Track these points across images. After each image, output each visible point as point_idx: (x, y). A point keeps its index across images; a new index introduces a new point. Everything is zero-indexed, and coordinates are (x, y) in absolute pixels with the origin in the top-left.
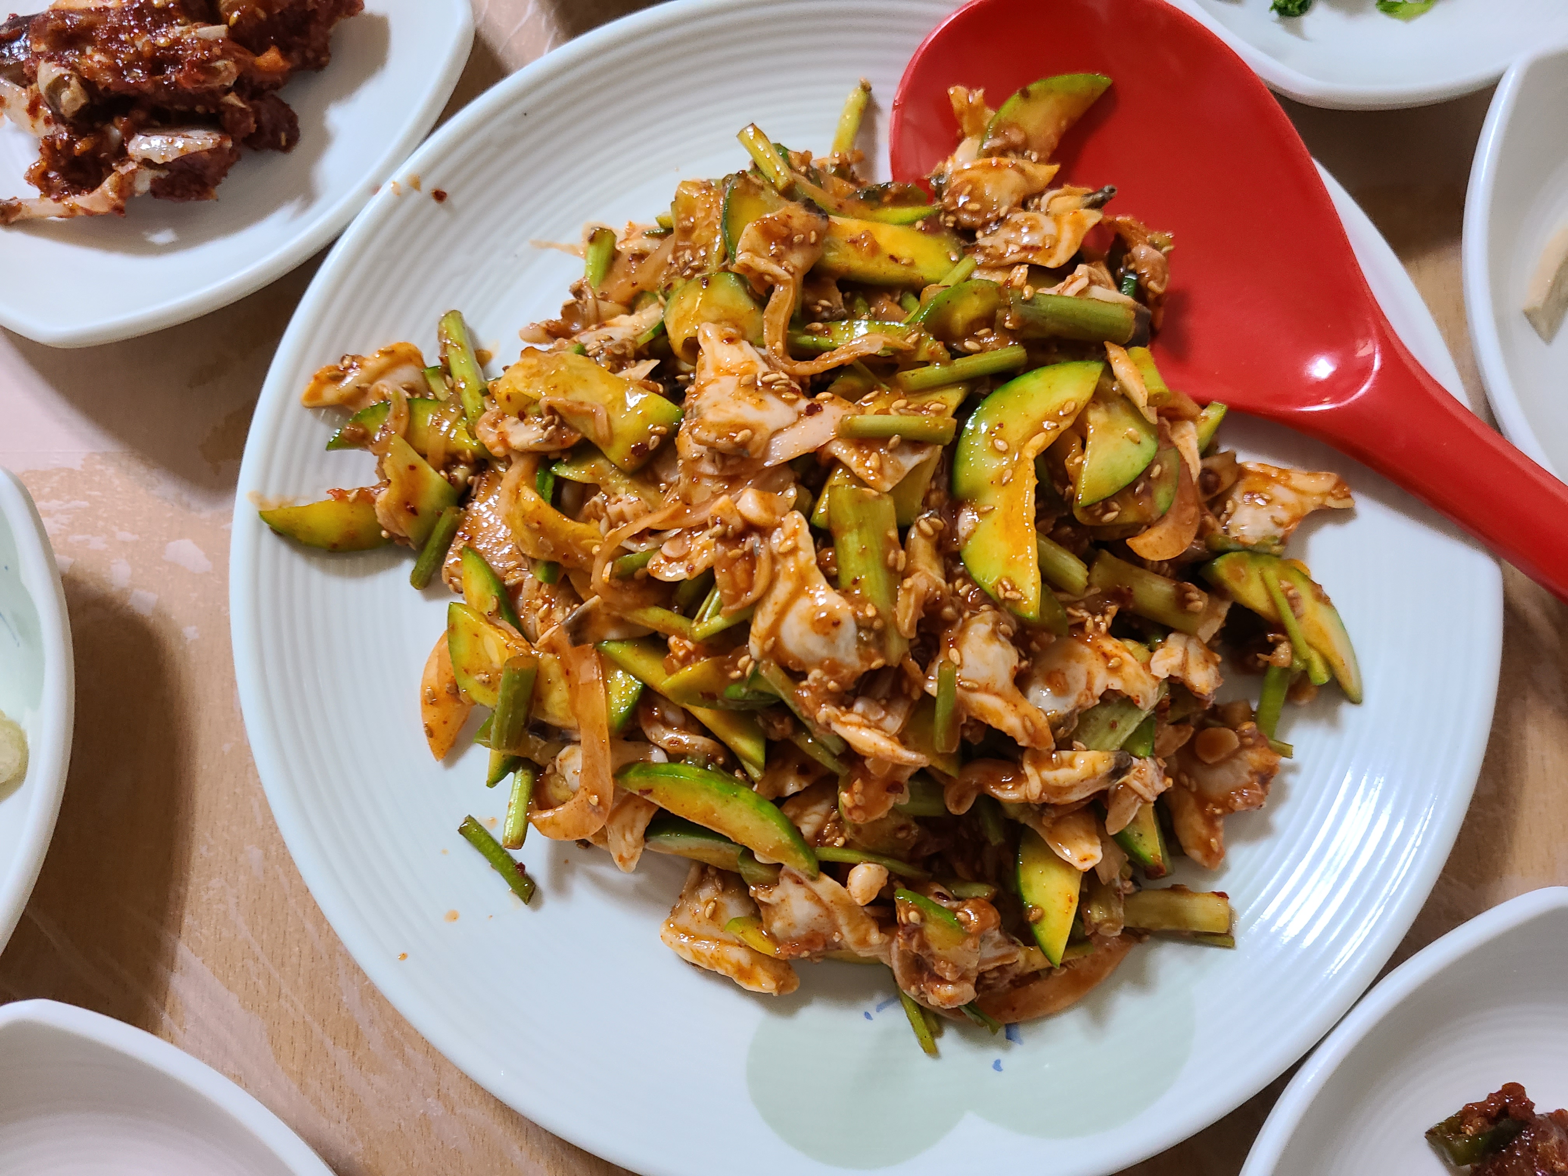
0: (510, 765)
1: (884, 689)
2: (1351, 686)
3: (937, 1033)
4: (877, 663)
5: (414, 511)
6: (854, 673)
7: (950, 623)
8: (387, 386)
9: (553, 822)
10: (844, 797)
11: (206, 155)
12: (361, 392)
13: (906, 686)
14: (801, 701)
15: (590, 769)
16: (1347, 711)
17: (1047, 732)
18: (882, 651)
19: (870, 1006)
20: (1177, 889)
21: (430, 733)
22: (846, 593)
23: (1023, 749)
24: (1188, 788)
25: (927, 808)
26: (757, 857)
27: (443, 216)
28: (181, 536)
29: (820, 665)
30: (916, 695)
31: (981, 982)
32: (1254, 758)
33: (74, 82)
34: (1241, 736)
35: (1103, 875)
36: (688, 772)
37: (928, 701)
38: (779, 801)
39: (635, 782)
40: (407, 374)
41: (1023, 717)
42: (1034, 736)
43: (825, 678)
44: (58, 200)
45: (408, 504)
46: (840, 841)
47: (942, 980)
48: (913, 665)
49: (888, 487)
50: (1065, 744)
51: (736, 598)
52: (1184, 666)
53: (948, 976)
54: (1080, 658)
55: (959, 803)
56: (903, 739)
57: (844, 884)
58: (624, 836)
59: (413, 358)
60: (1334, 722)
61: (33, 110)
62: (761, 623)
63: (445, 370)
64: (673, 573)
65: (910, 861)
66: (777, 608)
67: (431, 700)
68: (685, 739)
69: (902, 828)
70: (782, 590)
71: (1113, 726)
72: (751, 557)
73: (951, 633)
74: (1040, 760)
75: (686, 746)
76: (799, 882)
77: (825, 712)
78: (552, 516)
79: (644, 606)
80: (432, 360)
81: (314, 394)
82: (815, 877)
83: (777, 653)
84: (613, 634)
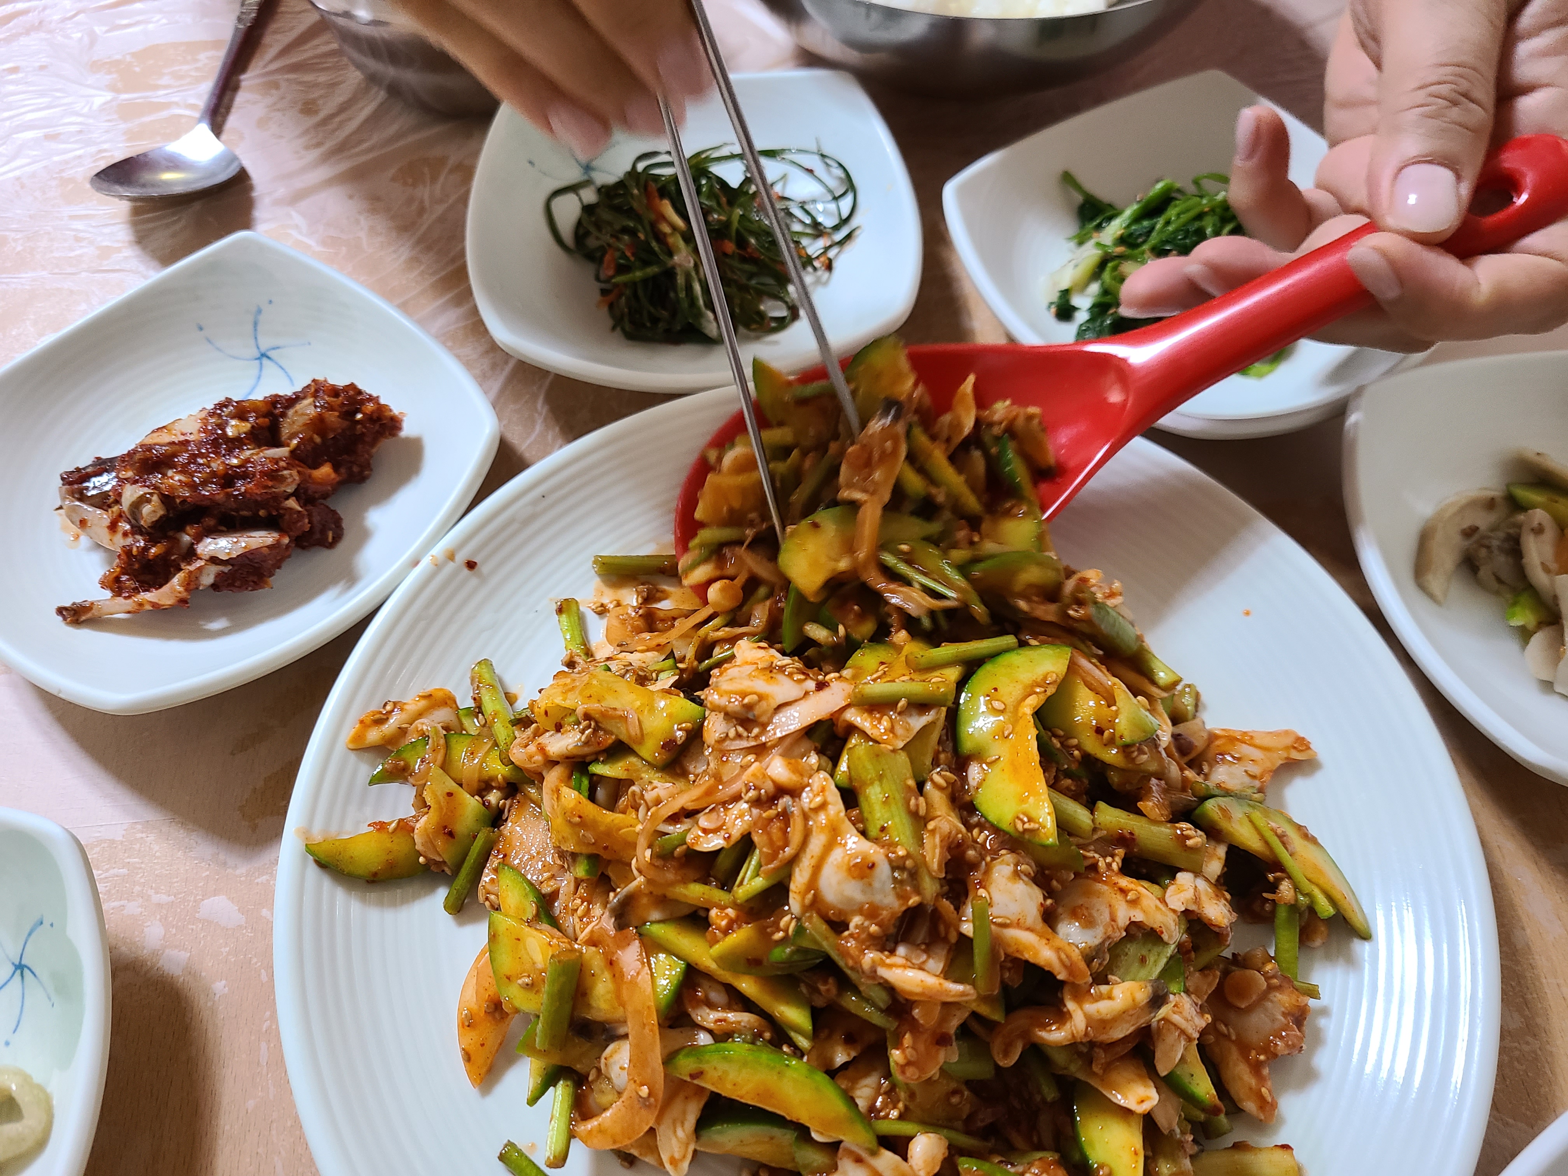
0: (550, 1080)
1: (921, 934)
2: (1357, 920)
4: (914, 900)
5: (451, 834)
6: (893, 914)
7: (974, 866)
8: (425, 724)
9: (601, 1130)
10: (896, 1055)
11: (266, 551)
12: (402, 732)
13: (942, 928)
14: (845, 953)
15: (638, 1061)
16: (1361, 949)
17: (1082, 965)
18: (918, 891)
20: (1239, 1147)
21: (468, 1057)
22: (876, 840)
23: (1062, 983)
24: (1227, 1037)
25: (978, 1070)
26: (814, 1135)
27: (474, 581)
28: (215, 893)
29: (860, 911)
30: (953, 938)
32: (1283, 1000)
33: (155, 498)
34: (1267, 978)
35: (1162, 1121)
36: (738, 1047)
37: (965, 942)
38: (832, 1073)
39: (685, 1065)
40: (442, 715)
41: (1058, 950)
42: (1070, 968)
43: (866, 923)
44: (129, 597)
45: (445, 827)
46: (894, 1114)
48: (947, 905)
49: (901, 744)
50: (1101, 978)
51: (773, 856)
52: (1197, 900)
54: (1099, 894)
55: (1006, 1054)
56: (947, 974)
57: (905, 1158)
58: (675, 1132)
59: (448, 701)
60: (1351, 961)
61: (113, 527)
62: (800, 878)
63: (478, 710)
64: (714, 843)
65: (968, 1133)
66: (813, 862)
67: (468, 1023)
68: (731, 1016)
69: (955, 1092)
70: (816, 844)
71: (1143, 960)
72: (785, 817)
73: (976, 876)
74: (1080, 995)
75: (732, 1023)
76: (859, 1160)
77: (870, 956)
78: (591, 810)
79: (685, 881)
80: (466, 702)
81: (358, 738)
82: (874, 1153)
83: (816, 904)
84: (655, 915)
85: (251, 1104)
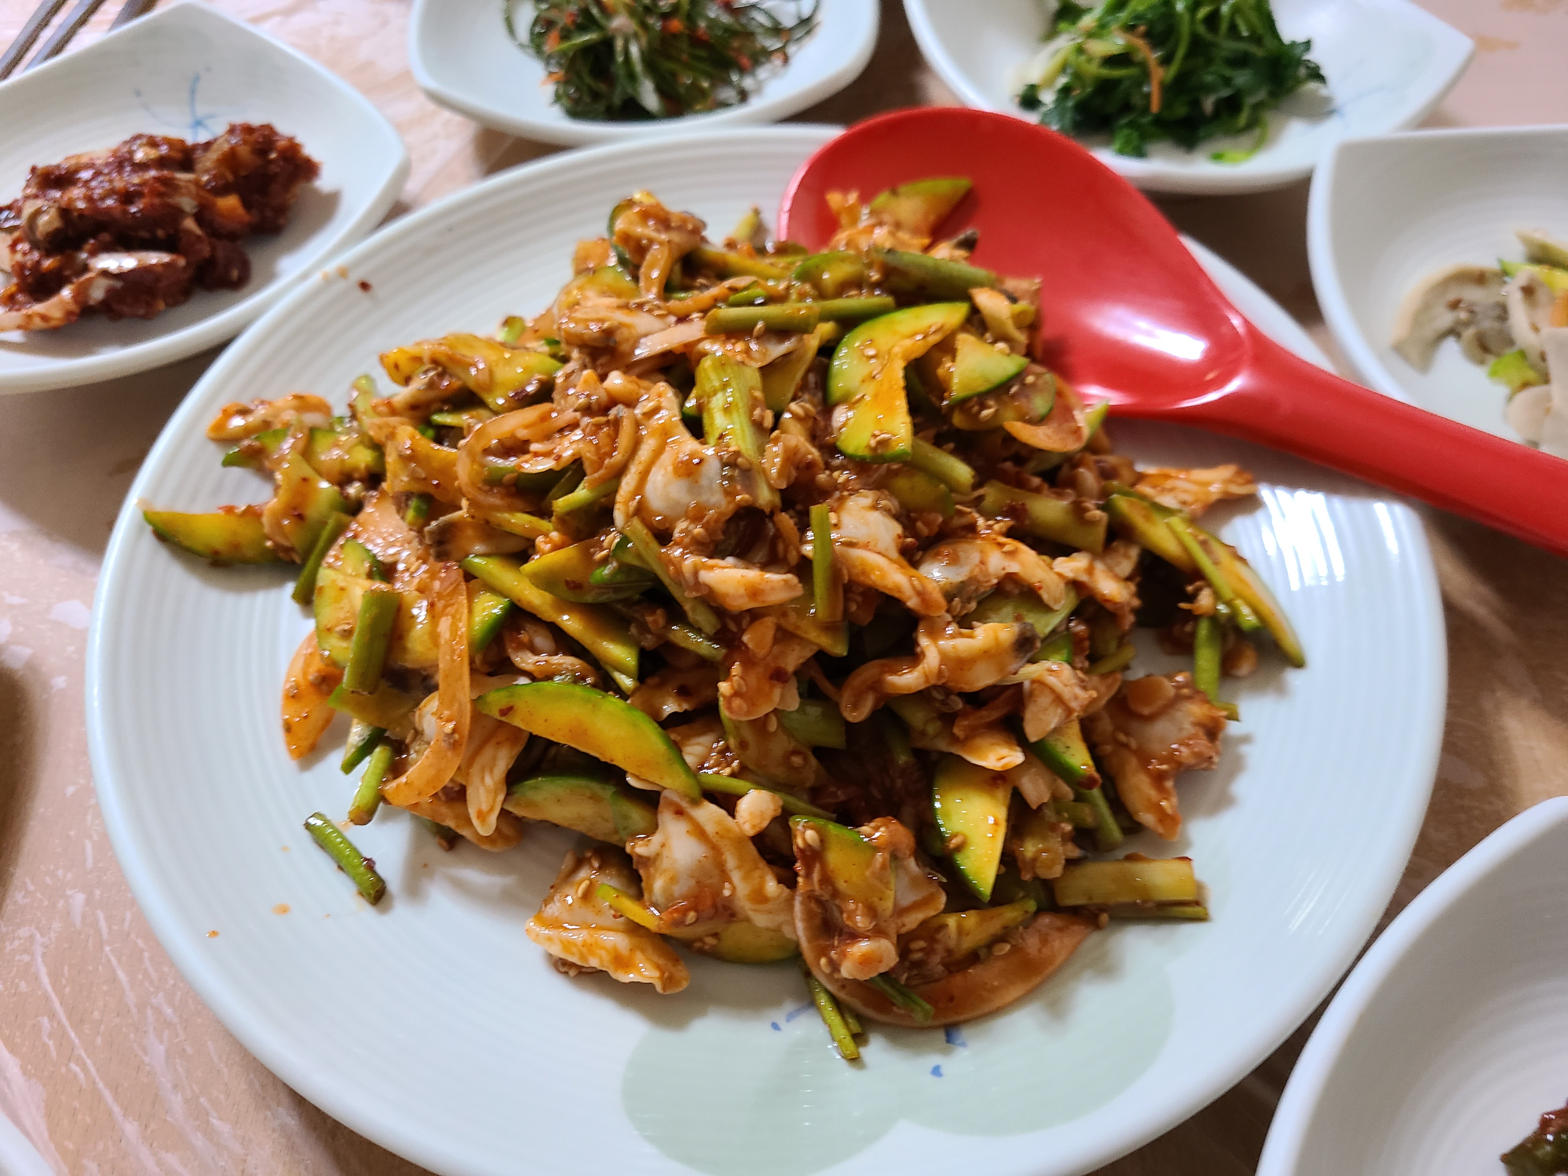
0: (367, 748)
1: (759, 556)
3: (859, 1038)
4: (744, 499)
5: (300, 517)
6: (721, 514)
7: (826, 493)
9: (408, 785)
10: (725, 689)
11: (160, 269)
12: (265, 424)
13: (781, 547)
14: (667, 562)
16: (1293, 678)
17: (941, 601)
19: (779, 1015)
20: (1130, 858)
21: (288, 728)
24: (1126, 746)
25: (823, 731)
26: (630, 779)
27: (366, 302)
28: (70, 598)
29: (687, 516)
31: (904, 943)
32: (1195, 710)
33: (52, 211)
34: (1177, 687)
38: (660, 720)
40: (313, 417)
42: (925, 601)
43: (692, 526)
44: (18, 310)
45: (295, 509)
46: (728, 770)
47: (854, 936)
48: (786, 520)
49: (756, 366)
51: (599, 464)
52: (1091, 577)
53: (861, 921)
54: (973, 546)
55: (855, 707)
57: (732, 813)
58: (483, 779)
59: (323, 408)
61: (13, 247)
62: (627, 488)
63: (352, 417)
64: (544, 465)
65: (813, 804)
66: (641, 468)
67: (294, 696)
68: (554, 659)
69: (795, 752)
70: (646, 449)
71: (1023, 613)
72: (616, 424)
74: (935, 631)
75: (553, 665)
76: (680, 812)
77: (690, 561)
78: (424, 445)
79: (512, 509)
81: (220, 426)
82: (695, 803)
83: (641, 511)
84: (479, 548)
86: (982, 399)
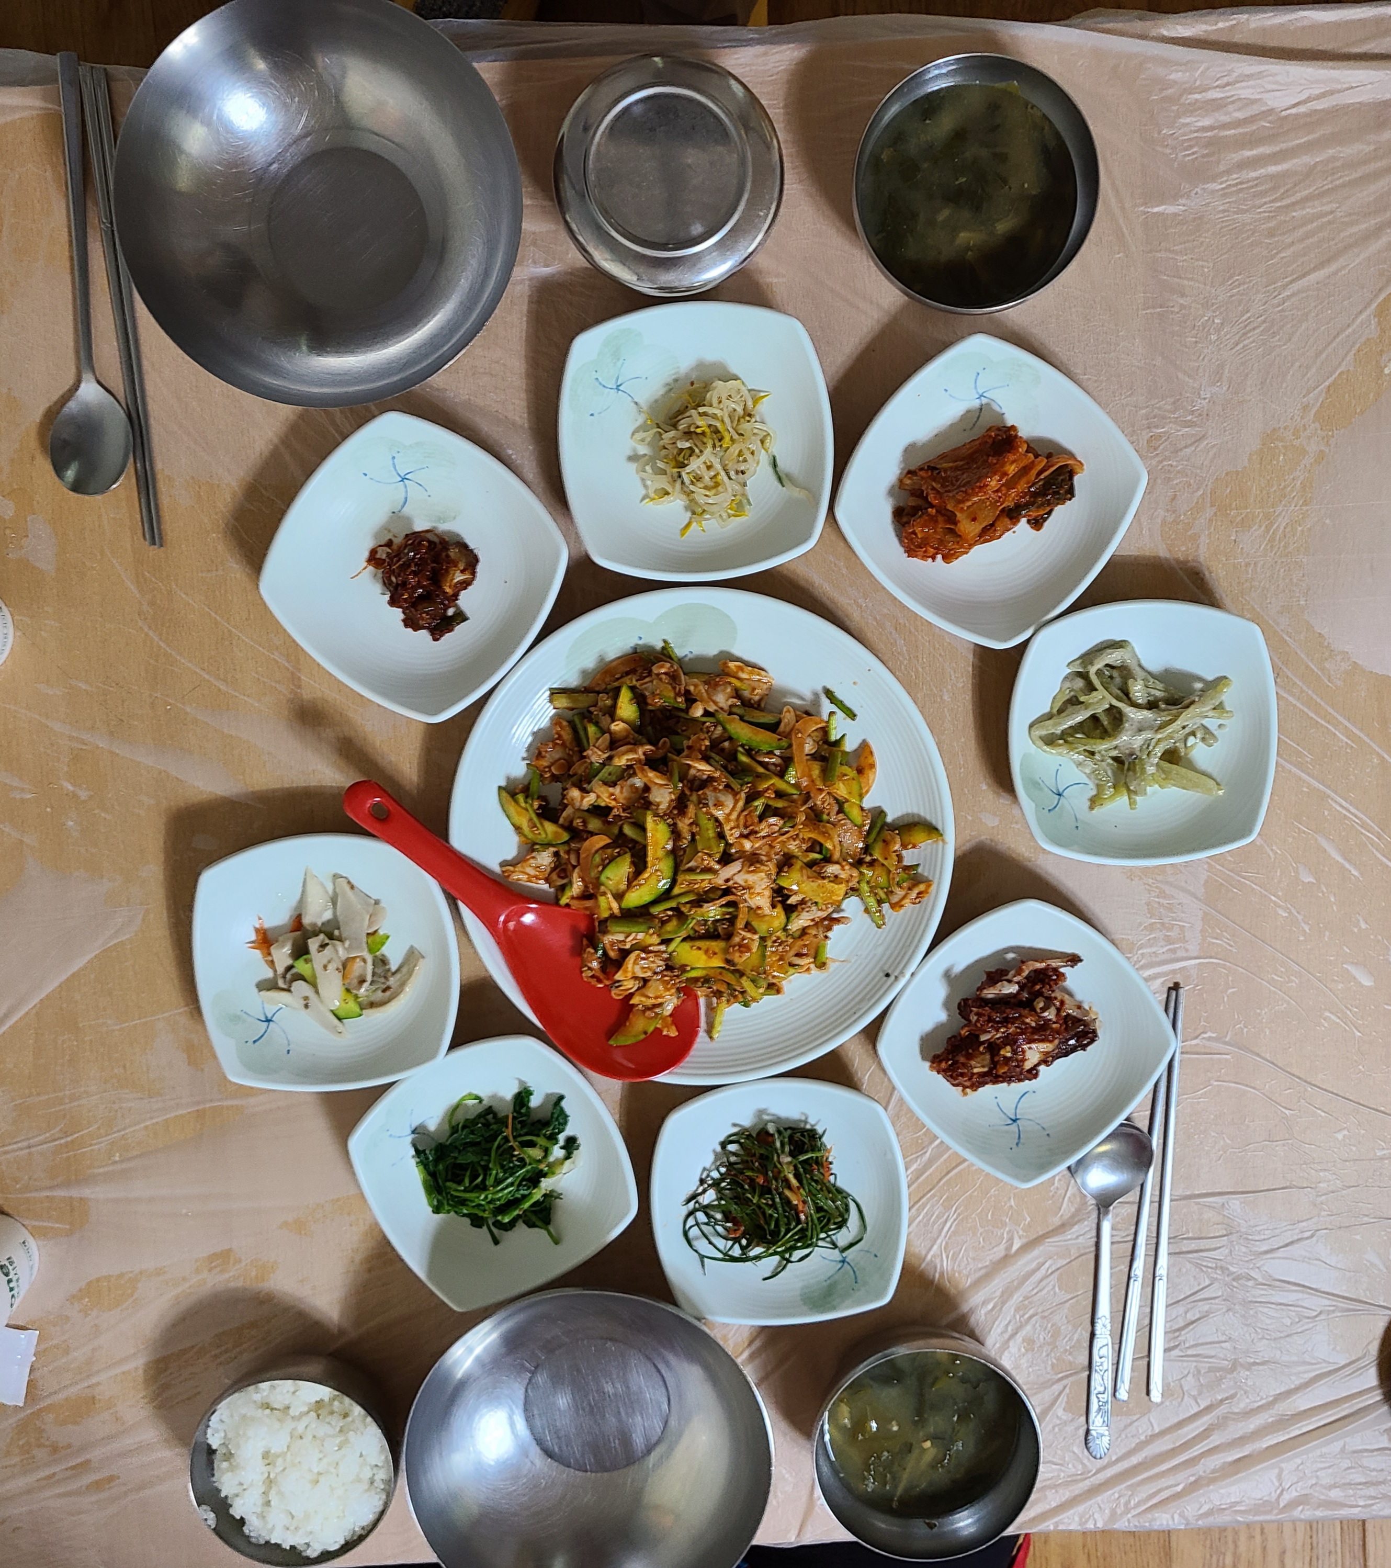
0: (838, 743)
1: (697, 783)
2: (504, 794)
3: (663, 648)
4: (700, 792)
5: (884, 841)
6: (708, 789)
7: (674, 808)
8: (900, 893)
9: (816, 724)
10: (707, 743)
11: (988, 989)
12: (910, 889)
13: (690, 785)
14: (726, 778)
15: (801, 746)
16: (503, 784)
17: (637, 771)
18: (699, 796)
19: (690, 656)
20: (572, 709)
21: (871, 753)
22: (712, 816)
23: (645, 764)
25: (676, 738)
26: (738, 718)
27: (886, 968)
28: (993, 827)
29: (720, 790)
30: (685, 782)
31: (650, 673)
32: (544, 763)
33: (1039, 1011)
34: (550, 771)
35: (608, 719)
36: (765, 748)
37: (681, 780)
38: (730, 739)
39: (784, 743)
40: (895, 899)
41: (647, 776)
42: (643, 770)
43: (718, 786)
44: (1052, 966)
45: (888, 845)
46: (708, 724)
47: (665, 673)
48: (688, 792)
49: (700, 854)
50: (629, 767)
51: (751, 812)
52: (583, 798)
53: (664, 677)
54: (625, 799)
55: (665, 742)
56: (689, 766)
57: (705, 709)
58: (789, 721)
59: (893, 906)
60: (508, 778)
62: (741, 804)
63: (880, 902)
64: (772, 820)
65: (679, 717)
66: (736, 809)
67: (872, 766)
68: (767, 760)
69: (685, 731)
70: (734, 816)
71: (610, 774)
72: (747, 826)
73: (674, 804)
74: (639, 761)
75: (767, 757)
76: (722, 709)
77: (717, 774)
78: (821, 840)
79: (785, 808)
80: (886, 906)
81: (929, 886)
82: (716, 711)
83: (735, 794)
84: (795, 797)
85: (963, 740)
86: (619, 855)
